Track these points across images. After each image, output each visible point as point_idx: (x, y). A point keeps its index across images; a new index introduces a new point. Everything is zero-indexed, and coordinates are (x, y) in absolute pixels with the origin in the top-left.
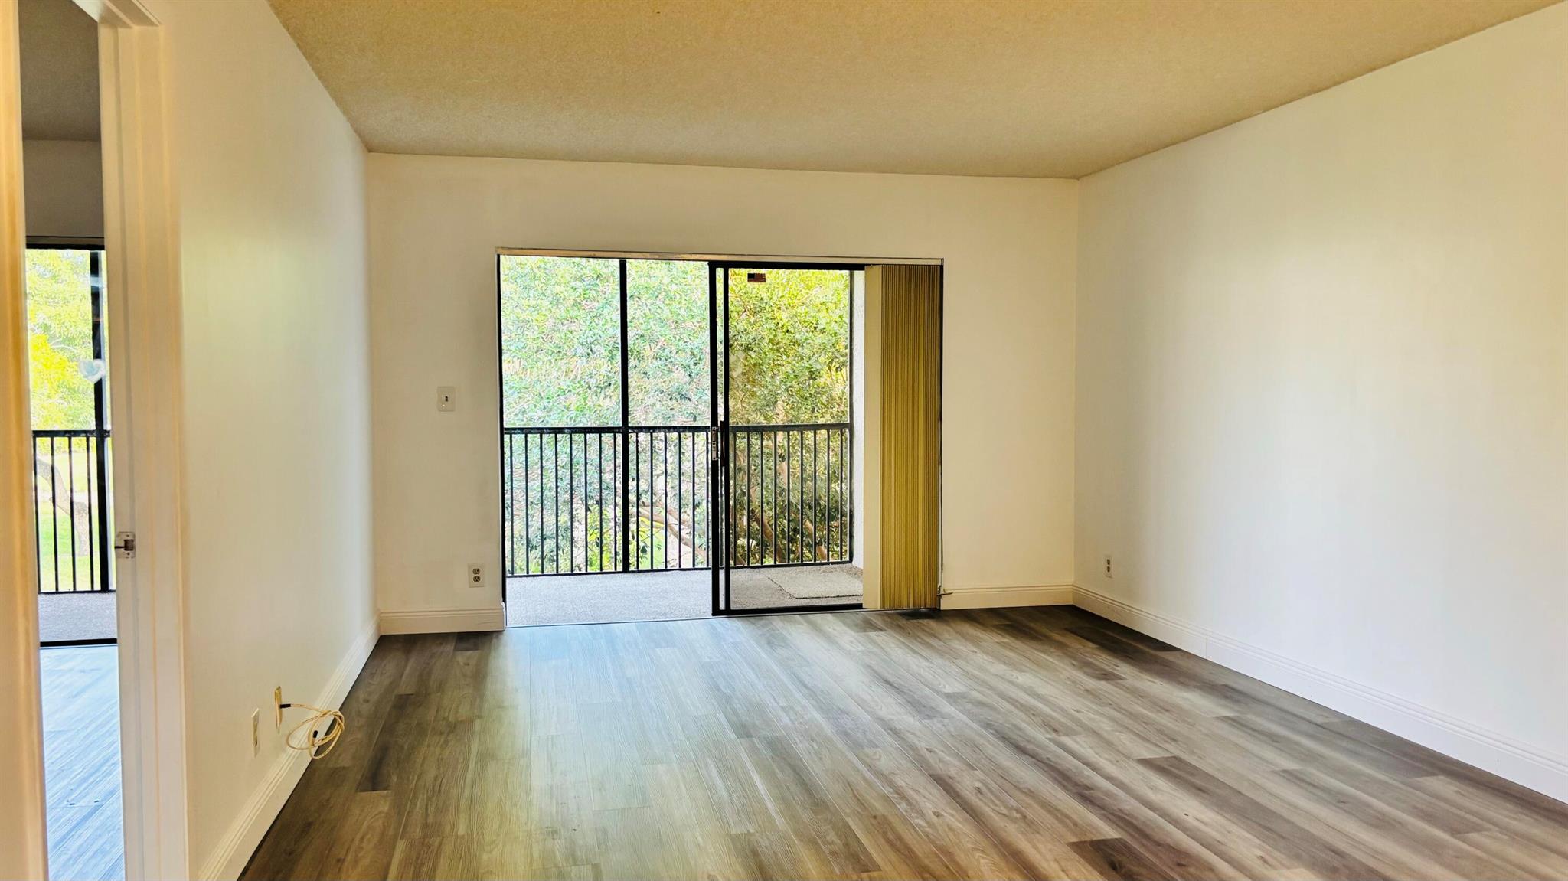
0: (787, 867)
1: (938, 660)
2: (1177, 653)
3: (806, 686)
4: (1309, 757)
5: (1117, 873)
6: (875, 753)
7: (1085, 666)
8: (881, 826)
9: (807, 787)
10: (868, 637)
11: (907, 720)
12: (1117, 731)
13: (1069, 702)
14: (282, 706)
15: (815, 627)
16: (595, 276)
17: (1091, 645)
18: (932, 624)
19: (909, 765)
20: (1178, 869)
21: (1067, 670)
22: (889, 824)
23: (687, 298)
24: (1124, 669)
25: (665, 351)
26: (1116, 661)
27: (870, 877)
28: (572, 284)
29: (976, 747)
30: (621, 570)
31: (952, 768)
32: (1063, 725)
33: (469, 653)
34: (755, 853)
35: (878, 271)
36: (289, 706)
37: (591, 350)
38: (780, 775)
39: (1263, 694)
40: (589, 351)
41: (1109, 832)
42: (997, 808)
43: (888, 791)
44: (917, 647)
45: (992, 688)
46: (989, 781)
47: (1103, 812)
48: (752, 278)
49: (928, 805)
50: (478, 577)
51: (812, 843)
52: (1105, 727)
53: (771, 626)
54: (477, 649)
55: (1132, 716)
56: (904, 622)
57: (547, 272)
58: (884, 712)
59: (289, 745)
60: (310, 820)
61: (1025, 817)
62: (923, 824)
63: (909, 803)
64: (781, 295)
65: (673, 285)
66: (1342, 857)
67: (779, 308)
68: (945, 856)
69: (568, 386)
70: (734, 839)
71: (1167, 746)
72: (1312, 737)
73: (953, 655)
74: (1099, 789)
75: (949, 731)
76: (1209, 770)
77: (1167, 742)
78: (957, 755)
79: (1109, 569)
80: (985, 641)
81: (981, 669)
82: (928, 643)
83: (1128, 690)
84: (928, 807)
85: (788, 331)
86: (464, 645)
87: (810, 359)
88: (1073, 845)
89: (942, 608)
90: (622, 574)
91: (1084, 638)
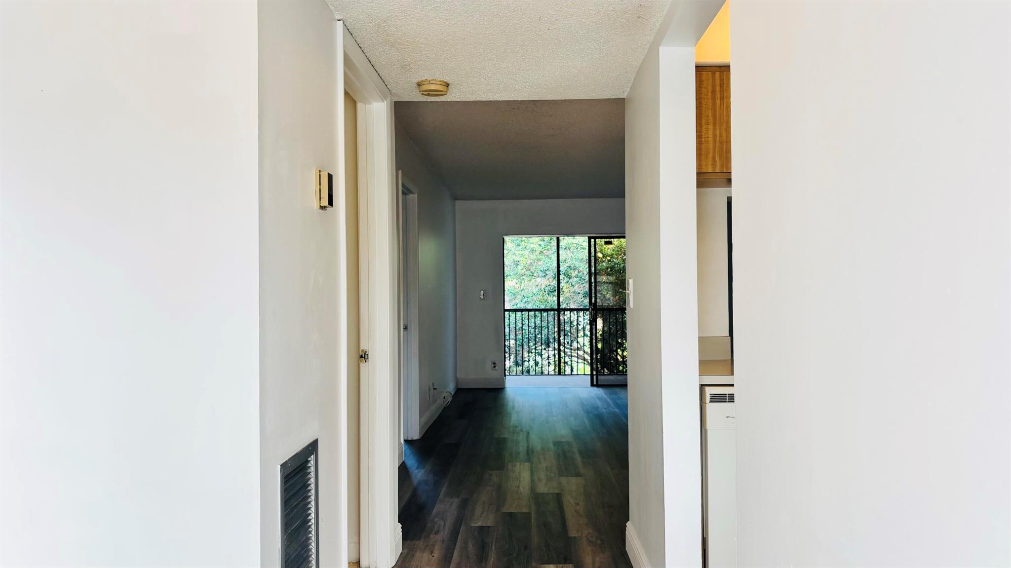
14: (434, 389)
36: (436, 389)
40: (545, 274)
48: (606, 243)
50: (495, 366)
90: (558, 376)
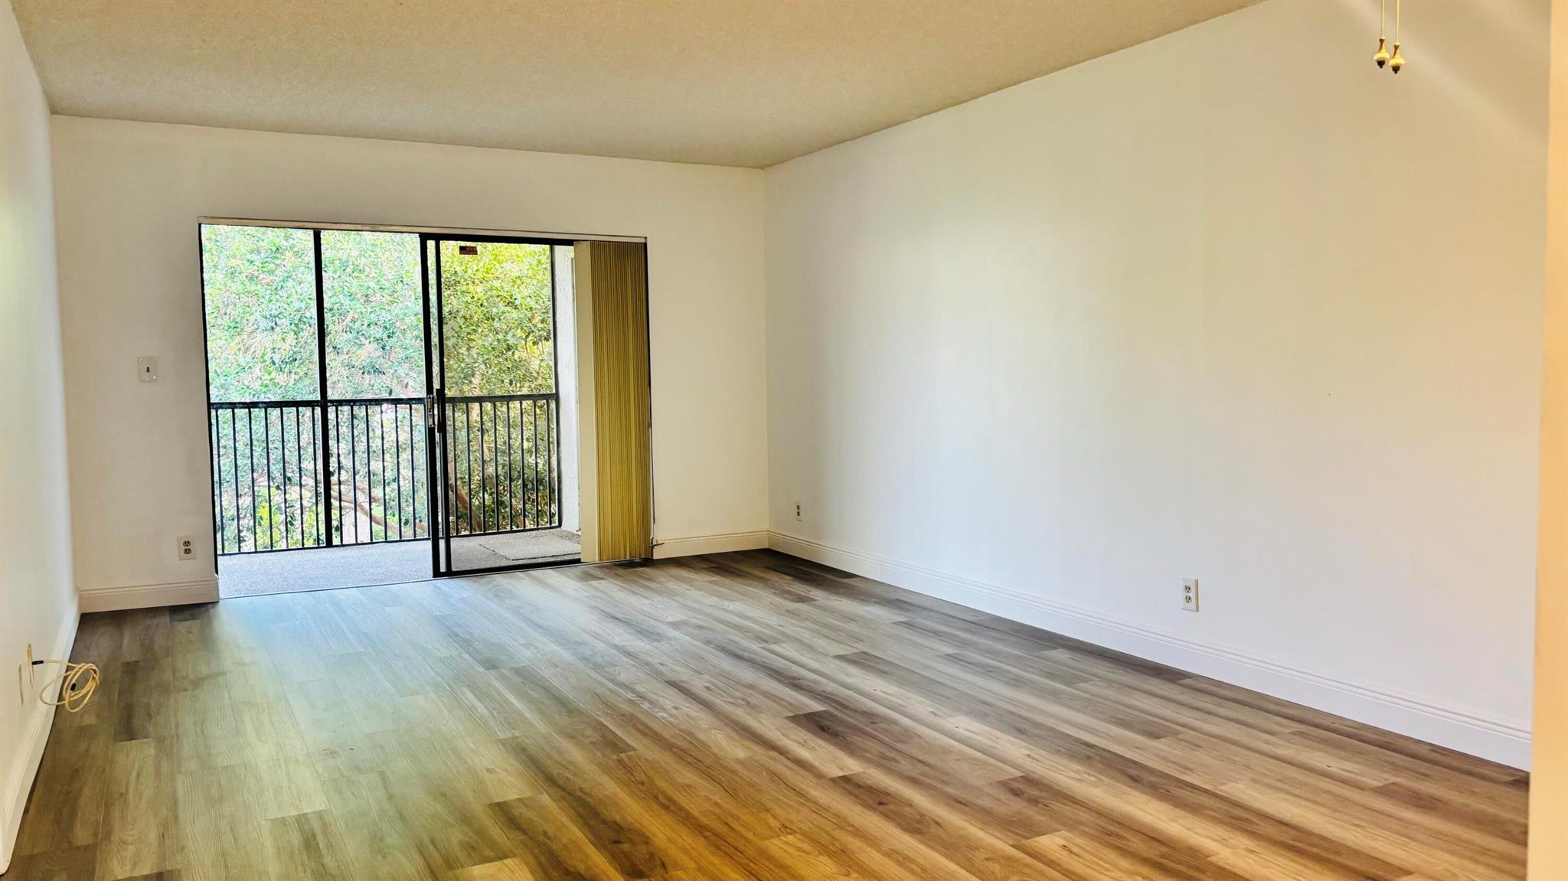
0: (556, 756)
1: (657, 598)
2: (858, 579)
3: (540, 627)
4: (965, 644)
5: (827, 733)
6: (615, 671)
7: (785, 593)
8: (631, 721)
9: (561, 701)
10: (590, 585)
11: (639, 645)
12: (815, 638)
13: (774, 620)
14: (34, 663)
15: (538, 580)
16: (274, 249)
17: (787, 577)
18: (647, 570)
19: (648, 677)
20: (872, 725)
21: (767, 596)
22: (638, 719)
23: (378, 271)
24: (816, 593)
25: (356, 323)
26: (809, 588)
27: (627, 756)
28: (249, 257)
29: (701, 659)
30: (325, 545)
31: (683, 675)
32: (771, 636)
33: (188, 623)
34: (524, 750)
35: (587, 247)
36: (42, 662)
37: (276, 324)
38: (533, 694)
39: (928, 604)
40: (273, 324)
41: (816, 706)
42: (725, 699)
43: (630, 696)
44: (636, 589)
45: (708, 615)
46: (715, 681)
47: (812, 694)
48: (463, 250)
49: (667, 702)
50: (189, 550)
51: (571, 737)
52: (806, 636)
53: (495, 583)
54: (195, 619)
55: (826, 626)
56: (621, 571)
57: (218, 244)
58: (617, 641)
59: (42, 700)
60: (76, 768)
61: (748, 703)
62: (665, 715)
63: (651, 703)
64: (475, 268)
65: (362, 258)
66: (989, 706)
67: (473, 282)
68: (688, 735)
69: (248, 363)
70: (503, 743)
71: (856, 645)
72: (967, 630)
73: (671, 594)
74: (805, 679)
75: (677, 649)
76: (889, 659)
77: (855, 642)
78: (687, 666)
79: (798, 513)
80: (696, 580)
81: (696, 601)
82: (644, 585)
83: (819, 607)
84: (668, 704)
85: (481, 305)
86: (178, 617)
87: (506, 333)
88: (788, 718)
89: (654, 558)
90: (326, 549)
91: (783, 573)
